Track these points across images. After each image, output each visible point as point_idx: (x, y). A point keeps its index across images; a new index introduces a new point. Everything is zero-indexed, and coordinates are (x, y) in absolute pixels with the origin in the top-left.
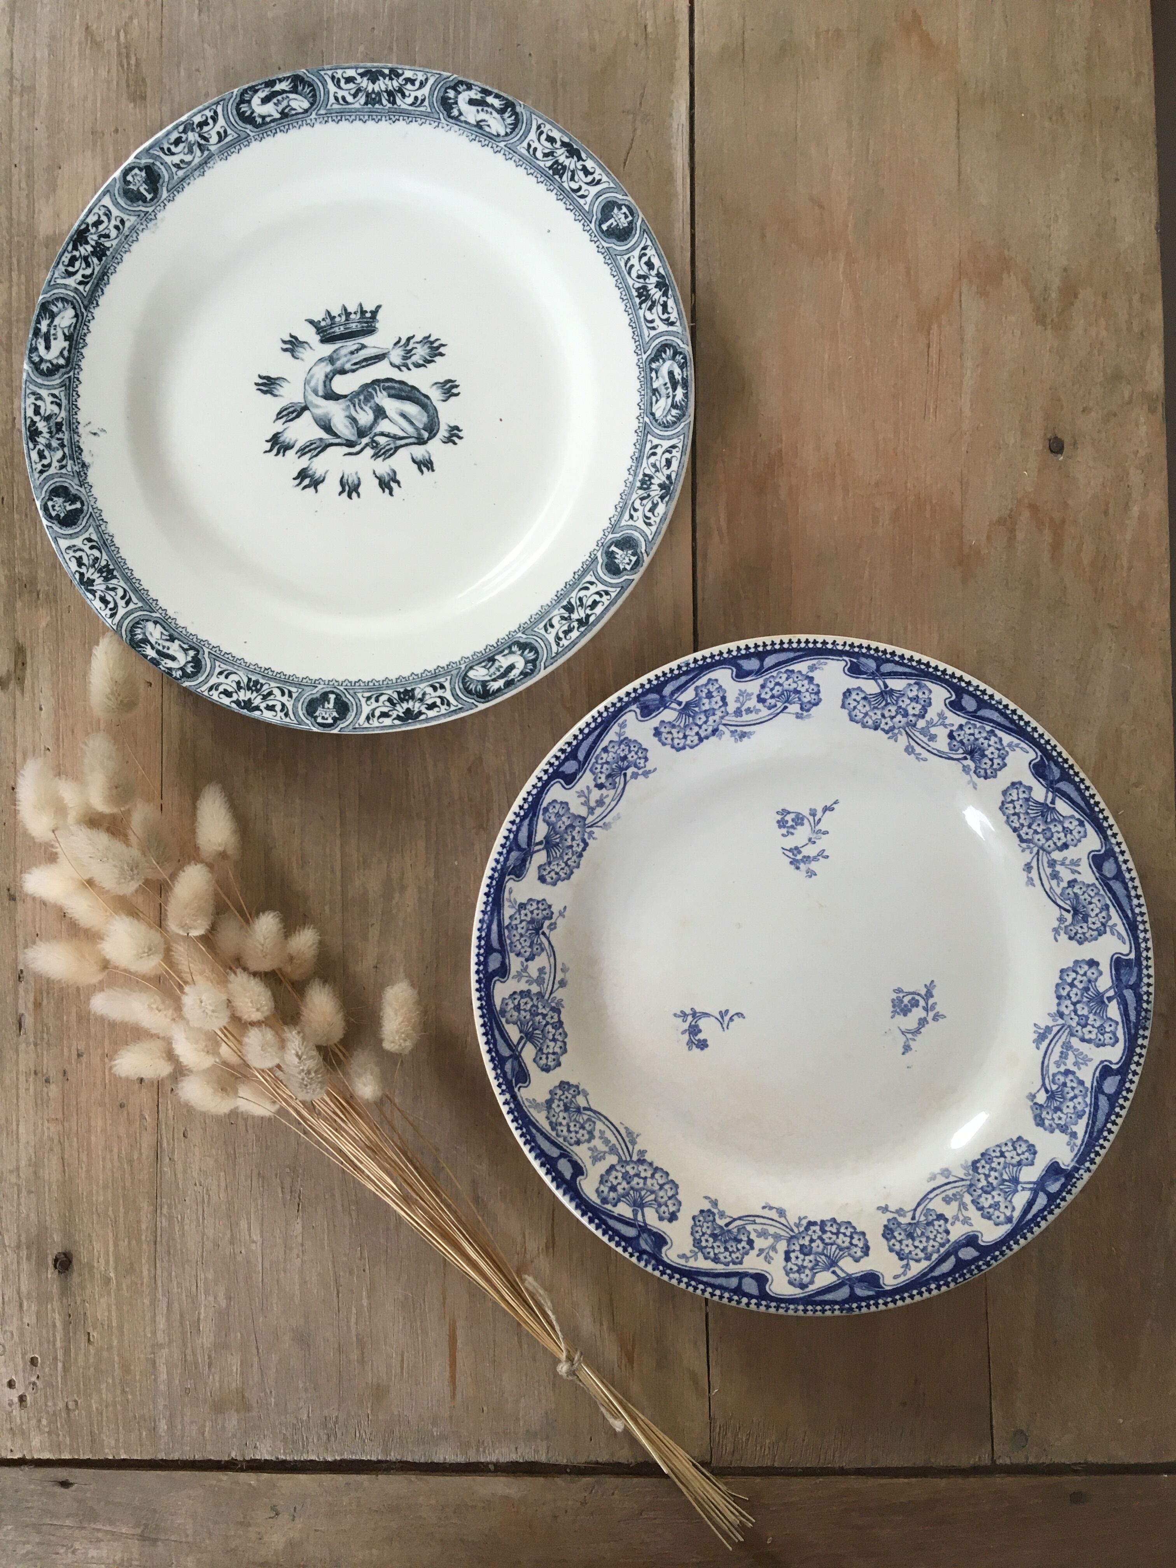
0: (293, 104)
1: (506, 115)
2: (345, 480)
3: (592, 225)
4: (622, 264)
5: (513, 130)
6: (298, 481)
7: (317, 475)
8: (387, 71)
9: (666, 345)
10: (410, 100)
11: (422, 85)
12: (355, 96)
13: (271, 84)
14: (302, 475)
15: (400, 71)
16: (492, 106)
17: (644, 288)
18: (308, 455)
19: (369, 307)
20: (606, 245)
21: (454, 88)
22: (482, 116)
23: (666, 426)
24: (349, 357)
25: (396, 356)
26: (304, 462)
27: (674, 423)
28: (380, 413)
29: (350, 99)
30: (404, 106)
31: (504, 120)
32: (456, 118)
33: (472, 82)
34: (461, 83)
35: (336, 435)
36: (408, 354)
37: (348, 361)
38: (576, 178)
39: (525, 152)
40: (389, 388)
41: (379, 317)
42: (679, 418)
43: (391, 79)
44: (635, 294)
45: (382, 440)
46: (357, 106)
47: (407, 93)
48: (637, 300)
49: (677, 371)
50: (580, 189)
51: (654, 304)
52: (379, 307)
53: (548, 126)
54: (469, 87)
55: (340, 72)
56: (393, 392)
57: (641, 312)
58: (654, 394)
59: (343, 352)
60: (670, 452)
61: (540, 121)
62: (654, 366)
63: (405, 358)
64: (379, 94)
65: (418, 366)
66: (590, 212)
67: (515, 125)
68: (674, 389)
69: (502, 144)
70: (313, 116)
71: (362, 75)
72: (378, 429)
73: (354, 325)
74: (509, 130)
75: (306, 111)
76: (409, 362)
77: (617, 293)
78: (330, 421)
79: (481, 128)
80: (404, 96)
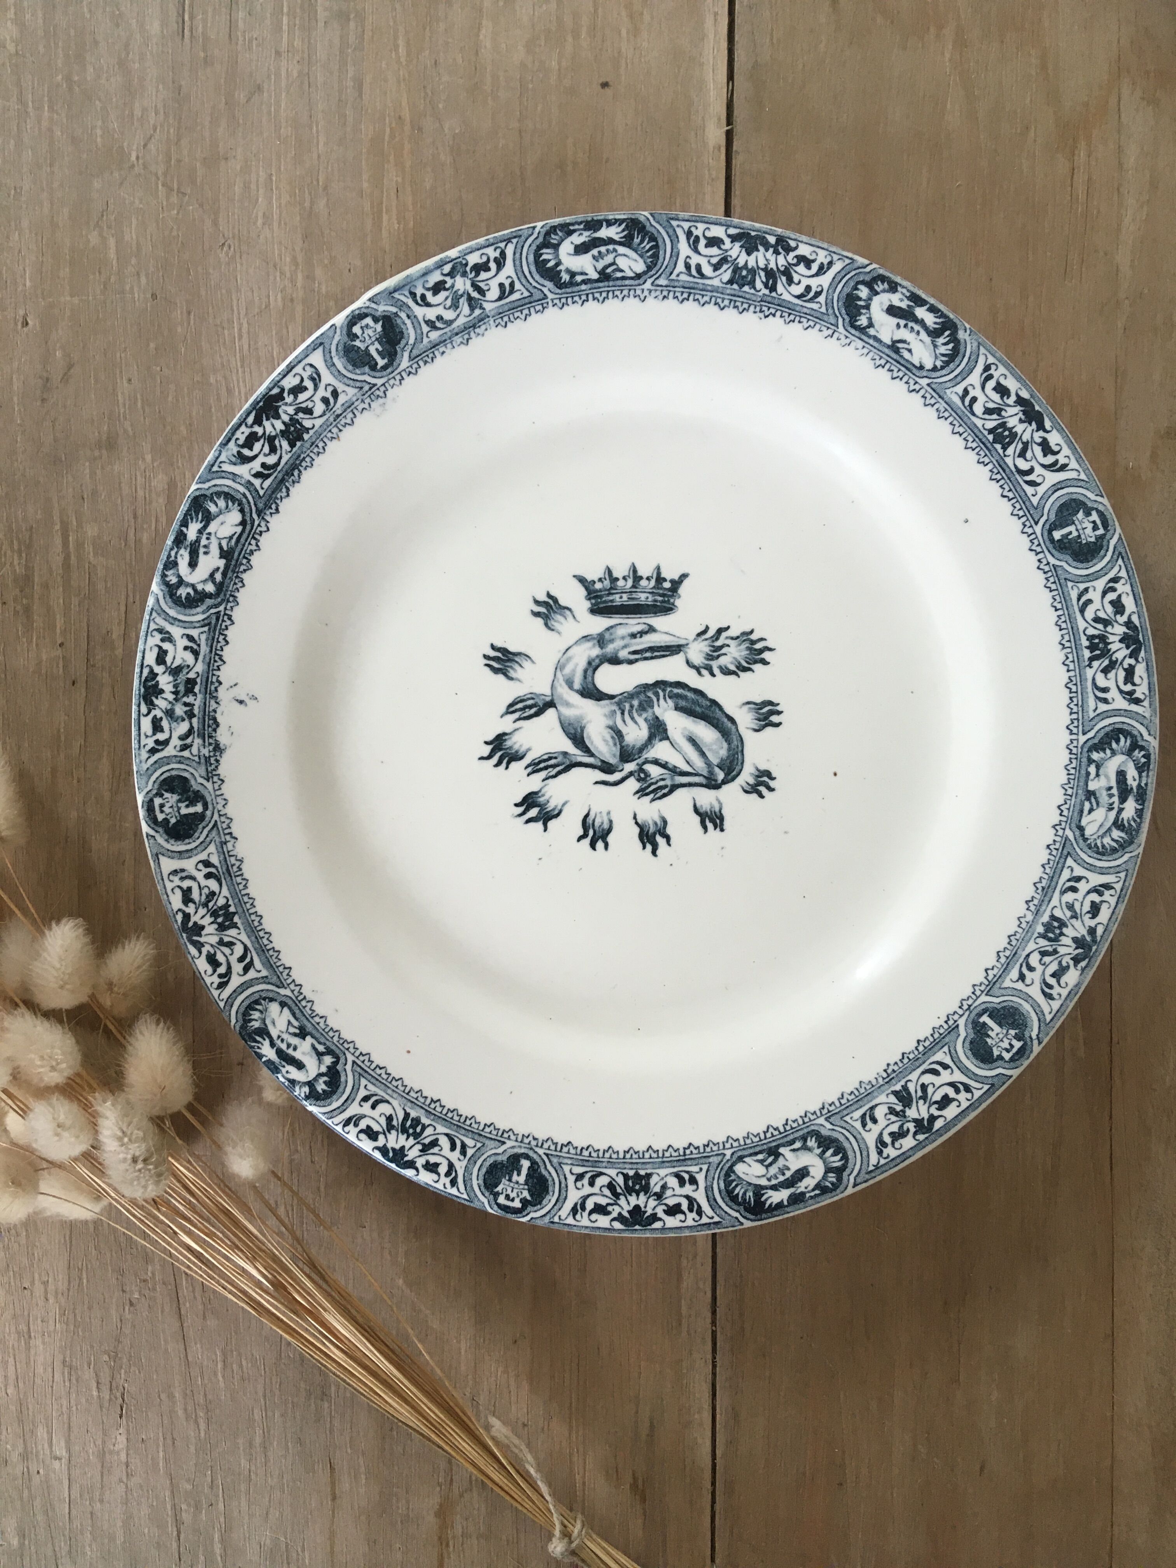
0: (622, 262)
1: (941, 340)
2: (590, 820)
3: (1038, 529)
4: (1074, 595)
5: (946, 364)
6: (521, 809)
7: (550, 806)
8: (772, 240)
9: (1121, 731)
10: (798, 290)
11: (821, 270)
12: (716, 267)
13: (593, 225)
14: (529, 801)
15: (793, 244)
16: (922, 323)
17: (1103, 638)
18: (543, 774)
19: (670, 573)
20: (1052, 561)
21: (870, 285)
22: (903, 334)
23: (1102, 852)
24: (628, 640)
25: (697, 652)
26: (534, 783)
27: (1114, 850)
28: (658, 730)
29: (707, 270)
30: (786, 296)
31: (935, 346)
32: (862, 330)
33: (898, 279)
34: (883, 279)
35: (588, 751)
36: (715, 652)
37: (625, 647)
38: (1029, 455)
39: (957, 400)
40: (678, 696)
41: (682, 590)
42: (1123, 846)
43: (777, 253)
44: (1085, 643)
45: (654, 771)
46: (716, 282)
47: (796, 278)
48: (1087, 654)
49: (1132, 773)
50: (1031, 471)
51: (1112, 665)
52: (684, 576)
53: (1002, 370)
54: (893, 288)
55: (701, 226)
56: (683, 703)
57: (1089, 673)
58: (1088, 799)
59: (621, 631)
60: (1101, 894)
61: (991, 360)
62: (1095, 756)
63: (710, 657)
64: (753, 272)
65: (726, 672)
66: (1040, 508)
67: (952, 357)
68: (1123, 800)
69: (924, 382)
70: (648, 285)
71: (734, 238)
72: (651, 754)
73: (643, 596)
74: (939, 364)
75: (638, 276)
76: (715, 664)
77: (1056, 635)
78: (583, 729)
79: (897, 351)
80: (790, 281)
